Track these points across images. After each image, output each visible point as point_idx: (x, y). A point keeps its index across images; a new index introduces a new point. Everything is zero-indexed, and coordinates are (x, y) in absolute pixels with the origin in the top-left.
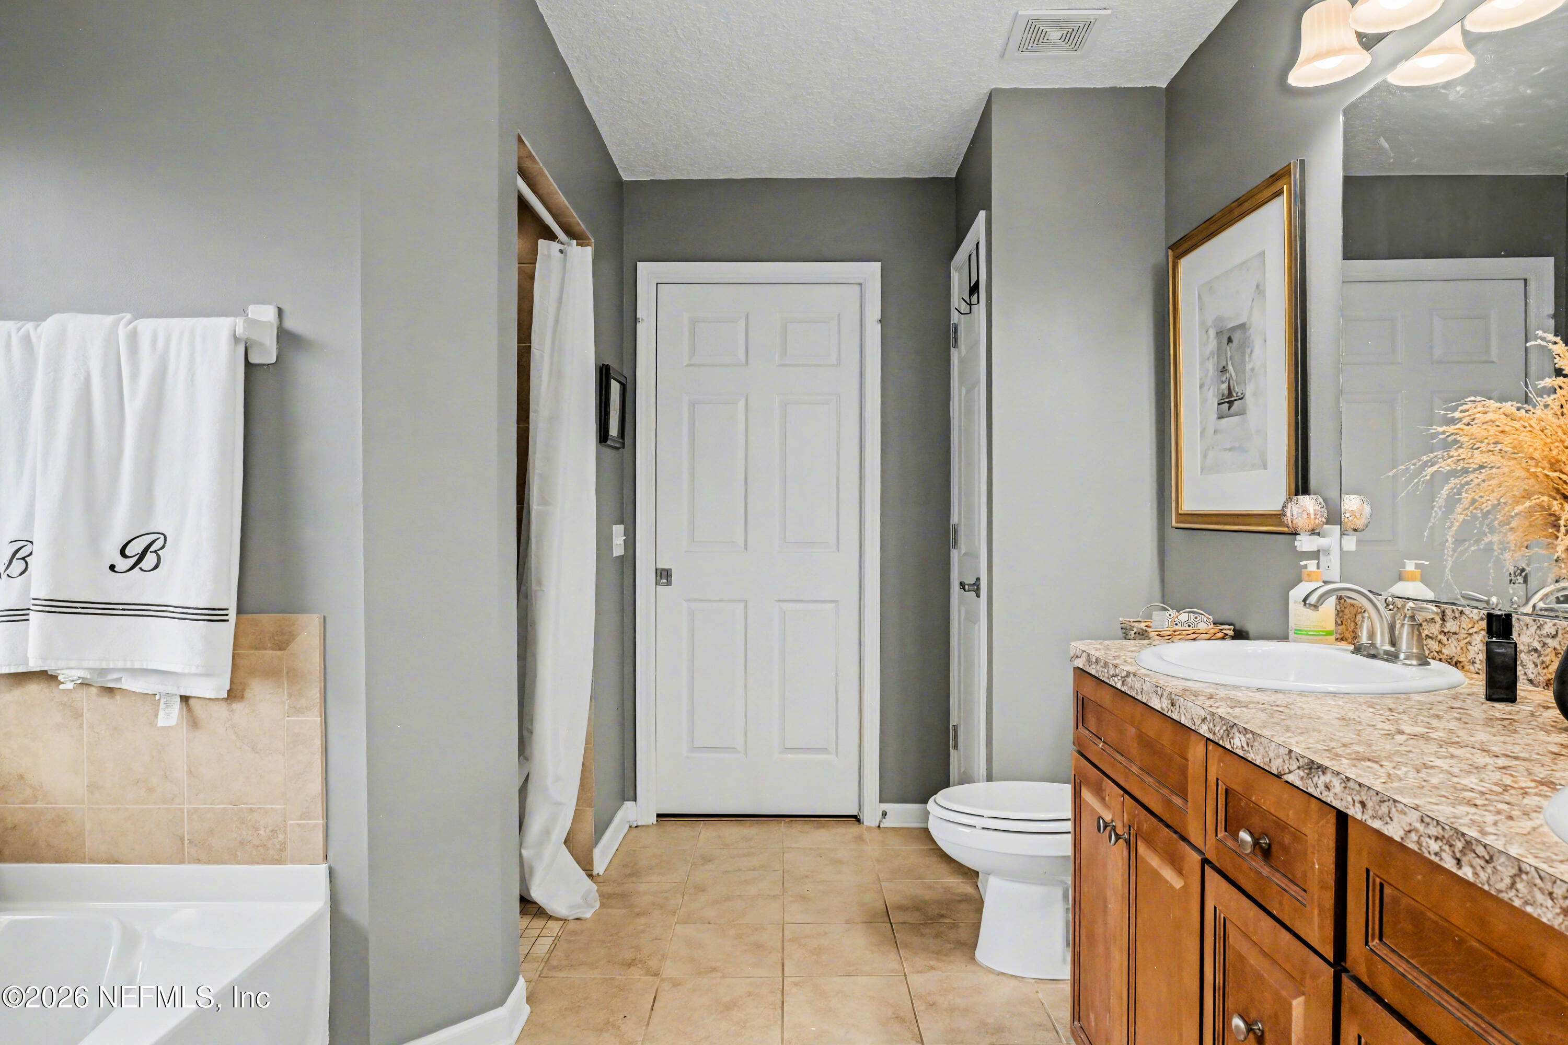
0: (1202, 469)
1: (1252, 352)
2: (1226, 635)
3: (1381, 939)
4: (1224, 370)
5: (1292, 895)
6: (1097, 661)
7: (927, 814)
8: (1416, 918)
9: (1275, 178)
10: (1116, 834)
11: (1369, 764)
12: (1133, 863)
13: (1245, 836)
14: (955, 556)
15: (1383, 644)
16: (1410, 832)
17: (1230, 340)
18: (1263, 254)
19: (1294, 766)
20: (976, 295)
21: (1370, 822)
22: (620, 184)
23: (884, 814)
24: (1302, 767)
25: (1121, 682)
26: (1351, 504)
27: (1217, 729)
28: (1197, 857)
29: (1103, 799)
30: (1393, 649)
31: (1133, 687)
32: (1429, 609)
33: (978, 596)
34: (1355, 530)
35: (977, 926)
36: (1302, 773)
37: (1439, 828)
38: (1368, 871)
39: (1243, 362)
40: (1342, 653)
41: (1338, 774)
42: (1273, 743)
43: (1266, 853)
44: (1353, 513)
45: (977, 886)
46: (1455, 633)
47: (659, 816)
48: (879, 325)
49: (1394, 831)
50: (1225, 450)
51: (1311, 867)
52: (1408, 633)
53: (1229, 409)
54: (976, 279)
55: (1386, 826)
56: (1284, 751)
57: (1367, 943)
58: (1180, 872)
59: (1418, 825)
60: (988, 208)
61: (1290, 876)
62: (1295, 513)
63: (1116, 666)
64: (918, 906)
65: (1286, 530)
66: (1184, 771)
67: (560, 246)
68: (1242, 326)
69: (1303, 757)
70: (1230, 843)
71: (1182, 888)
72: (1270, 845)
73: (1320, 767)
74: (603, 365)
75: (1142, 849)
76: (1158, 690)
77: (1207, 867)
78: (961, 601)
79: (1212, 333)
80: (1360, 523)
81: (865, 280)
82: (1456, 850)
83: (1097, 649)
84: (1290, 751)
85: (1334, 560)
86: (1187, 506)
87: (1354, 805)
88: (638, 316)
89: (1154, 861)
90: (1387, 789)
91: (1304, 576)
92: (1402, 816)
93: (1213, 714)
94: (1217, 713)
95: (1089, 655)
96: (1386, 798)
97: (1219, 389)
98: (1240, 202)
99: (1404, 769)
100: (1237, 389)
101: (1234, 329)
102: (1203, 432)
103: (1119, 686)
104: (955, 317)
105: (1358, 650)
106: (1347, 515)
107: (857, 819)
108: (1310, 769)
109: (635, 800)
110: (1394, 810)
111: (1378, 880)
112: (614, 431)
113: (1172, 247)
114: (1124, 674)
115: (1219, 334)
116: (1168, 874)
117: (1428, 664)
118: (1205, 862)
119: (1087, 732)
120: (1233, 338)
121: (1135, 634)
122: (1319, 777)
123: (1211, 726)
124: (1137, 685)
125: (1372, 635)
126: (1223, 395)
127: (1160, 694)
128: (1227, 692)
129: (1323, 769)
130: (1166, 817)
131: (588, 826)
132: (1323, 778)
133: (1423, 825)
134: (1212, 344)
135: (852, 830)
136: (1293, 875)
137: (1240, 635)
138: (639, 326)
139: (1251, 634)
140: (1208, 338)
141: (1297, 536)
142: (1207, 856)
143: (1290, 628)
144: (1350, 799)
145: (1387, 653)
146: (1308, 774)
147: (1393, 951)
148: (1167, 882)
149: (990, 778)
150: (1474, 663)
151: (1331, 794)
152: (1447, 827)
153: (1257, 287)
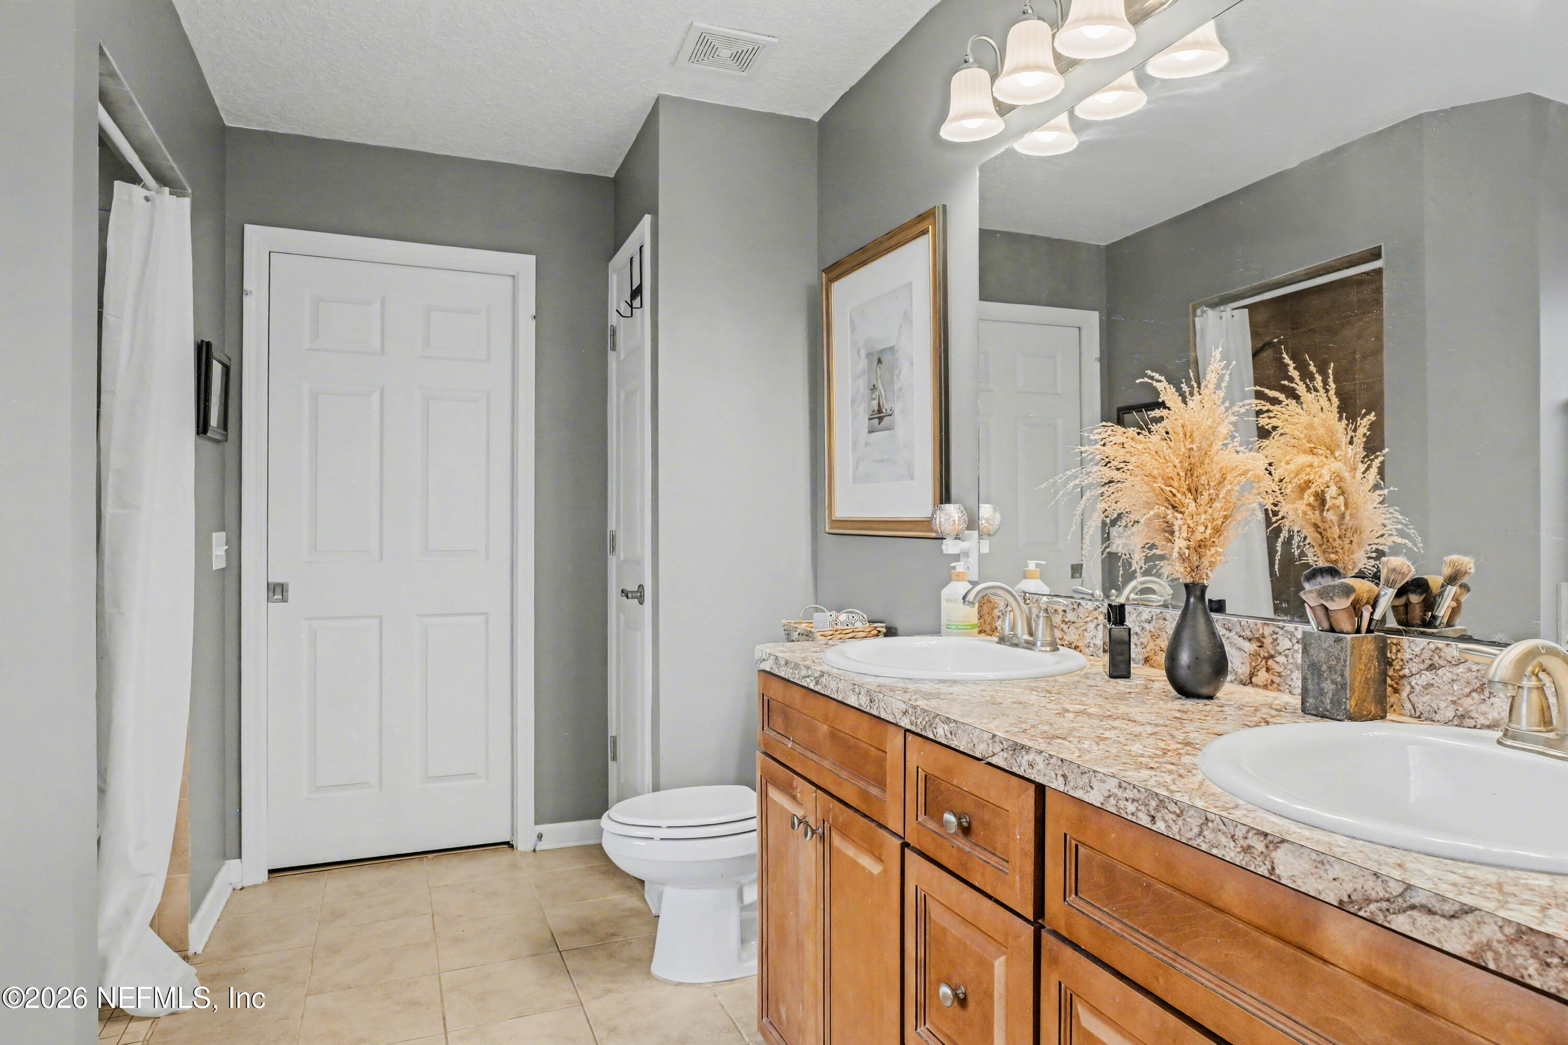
0: (854, 479)
1: (900, 372)
2: (879, 632)
3: (1076, 894)
4: (874, 388)
5: (993, 866)
6: (787, 663)
7: (601, 830)
8: (1109, 870)
9: (922, 218)
10: (812, 830)
11: (1059, 741)
12: (828, 857)
13: (949, 817)
14: (613, 563)
15: (1023, 634)
16: (1109, 797)
17: (880, 361)
18: (909, 285)
19: (997, 749)
20: (639, 298)
21: (1071, 793)
22: (224, 130)
23: (540, 837)
24: (1007, 749)
25: (814, 682)
26: (986, 511)
27: (919, 721)
28: (898, 842)
29: (794, 797)
30: (1031, 639)
31: (830, 687)
32: (1060, 602)
33: (641, 603)
34: (989, 535)
35: (652, 940)
36: (1005, 755)
37: (1135, 791)
38: (1065, 835)
39: (892, 381)
40: (989, 644)
41: (1041, 752)
42: (976, 730)
43: (966, 831)
44: (987, 520)
45: (644, 898)
46: (1073, 623)
47: (271, 872)
48: (534, 322)
49: (1094, 798)
50: (876, 461)
51: (1013, 839)
52: (1043, 624)
53: (879, 423)
54: (639, 283)
55: (1087, 794)
56: (987, 736)
57: (1065, 899)
58: (879, 859)
59: (1116, 790)
60: (654, 211)
61: (989, 849)
62: (942, 520)
63: (808, 668)
64: (585, 928)
65: (934, 535)
66: (881, 763)
67: (145, 192)
68: (892, 349)
69: (1008, 740)
70: (932, 825)
71: (879, 874)
72: (969, 823)
73: (1023, 747)
74: (202, 341)
75: (837, 840)
76: (855, 687)
77: (906, 850)
78: (620, 610)
79: (863, 353)
80: (992, 529)
81: (518, 273)
82: (1151, 808)
83: (783, 652)
84: (994, 736)
85: (973, 560)
86: (840, 512)
87: (1056, 780)
88: (246, 286)
89: (850, 851)
90: (1084, 762)
91: (954, 576)
92: (1102, 784)
93: (915, 707)
94: (918, 706)
95: (777, 658)
96: (1086, 770)
97: (869, 405)
98: (890, 235)
99: (1087, 743)
100: (886, 407)
101: (882, 351)
102: (855, 444)
103: (812, 686)
104: (613, 319)
105: (1002, 640)
106: (983, 522)
107: (509, 845)
108: (1014, 750)
109: (240, 857)
110: (1093, 779)
111: (1074, 843)
112: (214, 421)
113: (827, 270)
114: (817, 674)
115: (869, 355)
116: (867, 862)
117: (1058, 649)
118: (905, 845)
119: (774, 733)
120: (882, 359)
121: (799, 634)
122: (1022, 757)
123: (913, 718)
124: (833, 685)
125: (1013, 627)
126: (873, 411)
127: (858, 692)
128: (916, 685)
129: (1028, 749)
130: (863, 808)
131: (183, 898)
132: (1026, 758)
133: (1121, 790)
134: (863, 364)
135: (502, 858)
136: (995, 848)
137: (891, 632)
138: (246, 300)
139: (900, 630)
140: (859, 357)
141: (944, 541)
142: (907, 840)
143: (942, 623)
144: (1053, 774)
145: (1027, 642)
146: (1012, 755)
147: (1088, 902)
148: (864, 868)
149: (656, 788)
150: (1089, 646)
151: (1034, 771)
152: (1142, 790)
153: (905, 314)
